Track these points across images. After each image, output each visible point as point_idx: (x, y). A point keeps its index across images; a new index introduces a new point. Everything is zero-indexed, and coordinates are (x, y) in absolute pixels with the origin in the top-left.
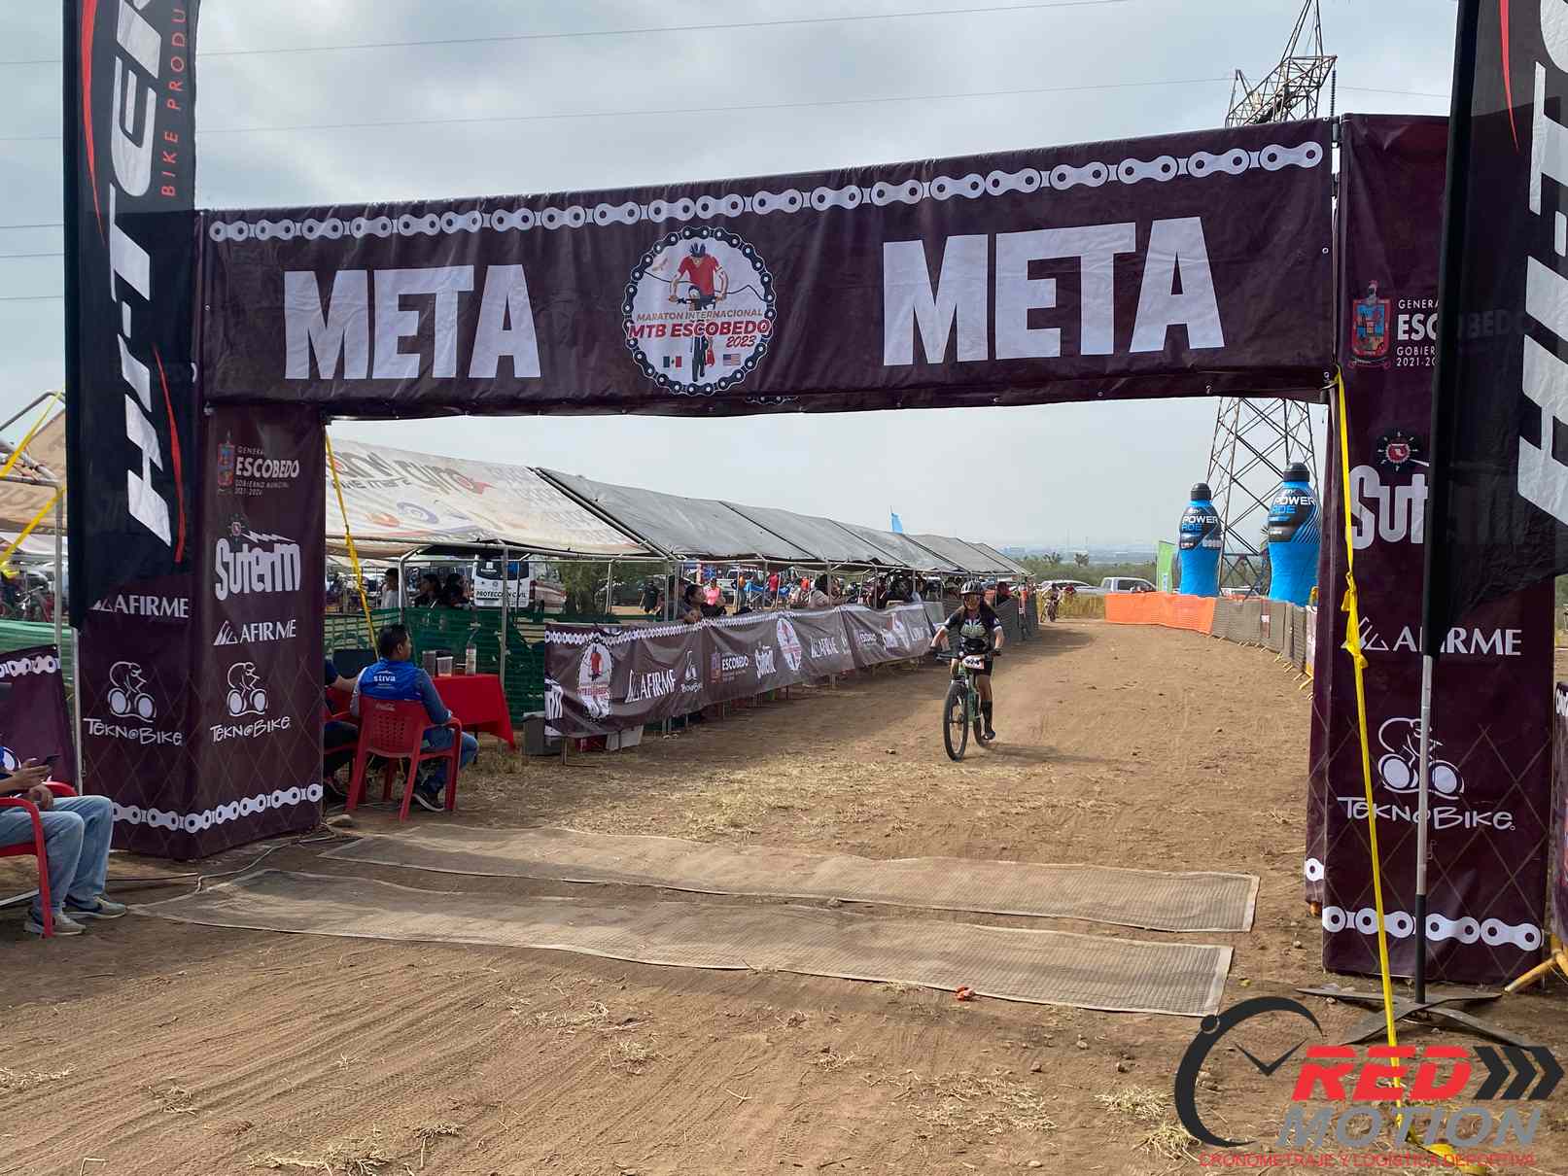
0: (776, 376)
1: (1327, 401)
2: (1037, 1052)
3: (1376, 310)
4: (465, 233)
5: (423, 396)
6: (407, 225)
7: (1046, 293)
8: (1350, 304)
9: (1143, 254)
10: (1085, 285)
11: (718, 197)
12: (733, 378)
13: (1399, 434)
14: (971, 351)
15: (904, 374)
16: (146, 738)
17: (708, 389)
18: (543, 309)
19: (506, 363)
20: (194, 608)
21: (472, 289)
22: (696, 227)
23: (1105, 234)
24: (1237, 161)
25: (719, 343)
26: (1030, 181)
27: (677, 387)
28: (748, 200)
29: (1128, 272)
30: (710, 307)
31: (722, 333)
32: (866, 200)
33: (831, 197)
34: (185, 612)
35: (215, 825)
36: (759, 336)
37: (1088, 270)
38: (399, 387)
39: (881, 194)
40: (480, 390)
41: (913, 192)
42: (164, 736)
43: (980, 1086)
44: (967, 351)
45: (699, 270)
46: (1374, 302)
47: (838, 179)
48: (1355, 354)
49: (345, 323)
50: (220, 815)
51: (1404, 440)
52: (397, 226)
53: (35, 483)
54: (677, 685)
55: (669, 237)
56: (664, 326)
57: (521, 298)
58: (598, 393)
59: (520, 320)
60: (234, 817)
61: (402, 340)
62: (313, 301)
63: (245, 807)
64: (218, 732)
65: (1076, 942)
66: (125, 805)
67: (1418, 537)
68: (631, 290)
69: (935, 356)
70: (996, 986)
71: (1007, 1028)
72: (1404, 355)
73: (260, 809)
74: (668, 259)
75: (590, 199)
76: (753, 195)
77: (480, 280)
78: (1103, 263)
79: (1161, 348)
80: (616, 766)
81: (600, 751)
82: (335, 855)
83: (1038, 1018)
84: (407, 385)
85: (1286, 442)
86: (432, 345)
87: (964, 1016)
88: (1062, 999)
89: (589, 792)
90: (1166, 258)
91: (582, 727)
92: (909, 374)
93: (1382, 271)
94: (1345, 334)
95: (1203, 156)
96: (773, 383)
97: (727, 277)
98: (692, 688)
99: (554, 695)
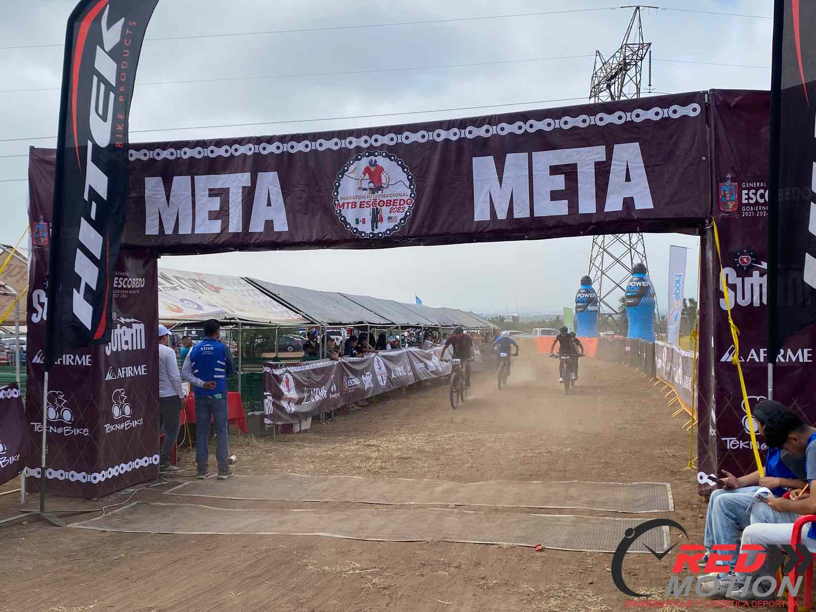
0: (417, 228)
1: (702, 234)
2: (587, 575)
3: (731, 188)
4: (244, 155)
5: (224, 242)
6: (212, 152)
7: (559, 182)
8: (718, 186)
9: (609, 161)
10: (580, 178)
11: (383, 135)
12: (394, 229)
13: (745, 251)
14: (522, 212)
15: (485, 225)
16: (67, 433)
17: (380, 235)
18: (288, 195)
19: (269, 224)
20: (95, 360)
21: (250, 185)
22: (371, 150)
23: (589, 152)
24: (657, 114)
25: (385, 211)
26: (549, 125)
27: (363, 235)
28: (399, 136)
29: (602, 171)
30: (380, 192)
31: (387, 206)
32: (463, 136)
33: (444, 134)
34: (90, 362)
35: (107, 479)
36: (407, 207)
37: (582, 170)
38: (211, 239)
39: (470, 132)
40: (255, 238)
41: (487, 131)
42: (78, 431)
43: (565, 592)
44: (519, 213)
45: (374, 173)
46: (729, 184)
47: (448, 125)
48: (720, 210)
49: (179, 204)
50: (110, 473)
51: (747, 254)
52: (206, 152)
53: (5, 294)
54: (328, 394)
55: (357, 157)
56: (356, 203)
57: (277, 188)
58: (320, 238)
59: (277, 201)
60: (116, 474)
61: (210, 212)
62: (160, 193)
63: (122, 468)
64: (109, 428)
65: (587, 520)
66: (56, 470)
67: (757, 303)
68: (337, 184)
69: (502, 215)
70: (554, 544)
71: (568, 564)
72: (746, 211)
73: (129, 470)
74: (357, 168)
75: (314, 137)
76: (401, 134)
77: (254, 181)
78: (590, 166)
79: (621, 210)
80: (303, 440)
81: (292, 432)
82: (171, 492)
83: (582, 558)
84: (214, 236)
85: (631, 251)
86: (228, 215)
87: (543, 559)
88: (590, 548)
89: (295, 454)
90: (622, 164)
91: (283, 418)
92: (489, 225)
93: (732, 168)
94: (717, 200)
95: (639, 111)
96: (415, 231)
97: (389, 177)
98: (334, 396)
99: (268, 401)
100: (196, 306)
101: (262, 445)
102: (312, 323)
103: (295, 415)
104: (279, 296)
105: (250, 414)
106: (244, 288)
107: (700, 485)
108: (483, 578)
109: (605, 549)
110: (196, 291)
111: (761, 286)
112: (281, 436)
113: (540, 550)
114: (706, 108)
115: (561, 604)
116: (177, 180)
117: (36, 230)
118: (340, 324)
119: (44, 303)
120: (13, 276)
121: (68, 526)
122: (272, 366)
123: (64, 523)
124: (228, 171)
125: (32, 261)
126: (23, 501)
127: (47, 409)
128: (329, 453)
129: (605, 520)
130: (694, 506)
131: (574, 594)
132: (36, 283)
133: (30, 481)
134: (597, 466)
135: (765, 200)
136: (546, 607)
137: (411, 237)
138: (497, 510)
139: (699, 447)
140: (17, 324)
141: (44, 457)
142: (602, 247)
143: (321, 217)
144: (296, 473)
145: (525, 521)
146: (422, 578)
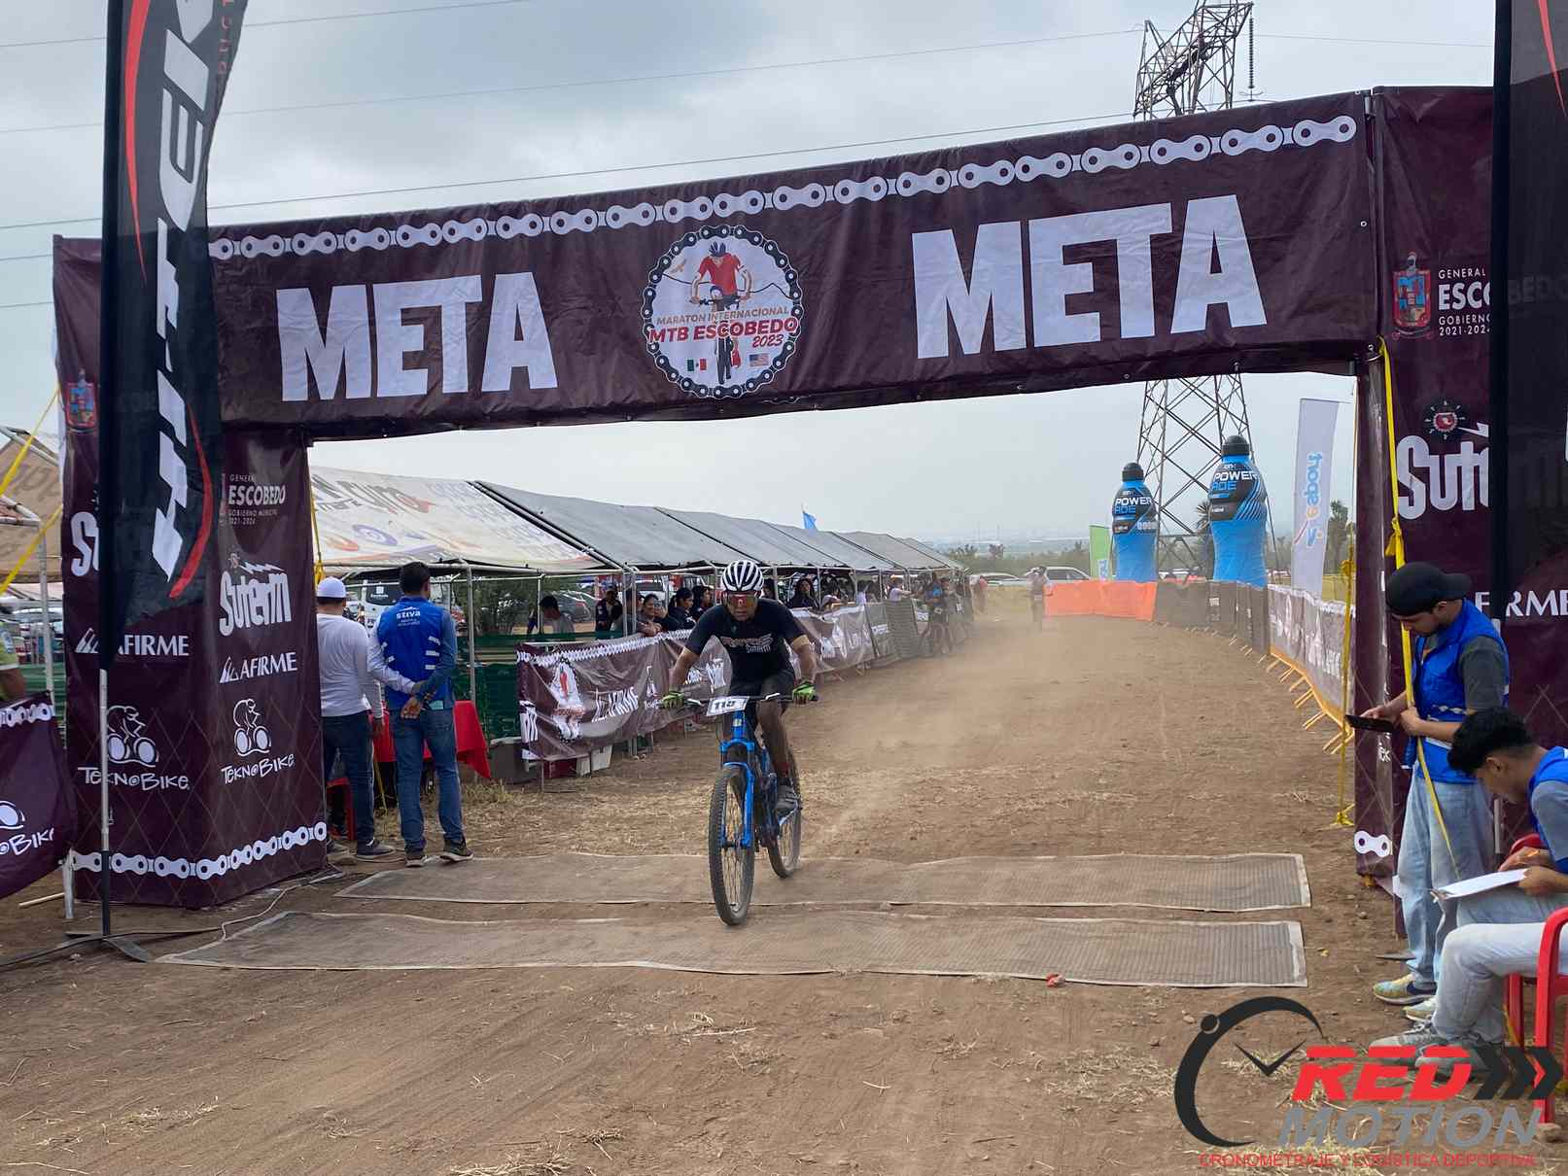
0: (807, 375)
1: (1361, 372)
2: (1147, 1029)
3: (1417, 281)
4: (468, 242)
5: (433, 413)
6: (406, 236)
7: (1082, 279)
8: (1391, 277)
9: (1179, 234)
10: (1122, 267)
11: (737, 194)
12: (762, 378)
13: (1445, 403)
14: (1011, 338)
15: (940, 366)
16: (148, 784)
17: (736, 391)
18: (555, 317)
19: (520, 375)
20: (195, 643)
22: (715, 226)
23: (1139, 216)
24: (1271, 138)
25: (744, 344)
26: (1061, 165)
27: (703, 391)
28: (768, 196)
29: (1166, 254)
30: (733, 307)
31: (747, 333)
32: (892, 191)
33: (855, 190)
34: (185, 650)
35: (230, 870)
36: (786, 334)
37: (1127, 252)
38: (411, 407)
39: (907, 184)
40: (493, 404)
41: (940, 181)
42: (168, 781)
43: (1107, 1061)
44: (1004, 340)
45: (721, 270)
46: (1414, 273)
47: (864, 171)
48: (1395, 324)
49: (346, 340)
50: (235, 860)
51: (1448, 409)
52: (395, 238)
53: (18, 523)
54: (640, 703)
55: (687, 237)
56: (686, 329)
57: (532, 306)
58: (619, 399)
59: (533, 330)
60: (248, 861)
61: (405, 354)
62: (308, 318)
64: (229, 774)
65: (1143, 928)
66: (130, 855)
67: (1469, 505)
68: (650, 293)
69: (971, 346)
70: (1082, 973)
71: (1112, 1010)
72: (1445, 327)
73: (273, 852)
74: (688, 261)
75: (602, 202)
76: (773, 191)
77: (488, 290)
78: (1139, 245)
79: (1203, 328)
80: (600, 789)
81: (574, 775)
82: (351, 892)
83: (1136, 999)
84: (416, 401)
85: (1218, 414)
86: (441, 359)
87: (1062, 1001)
88: (1150, 981)
89: (584, 816)
90: (1204, 237)
91: (557, 749)
92: (945, 366)
93: (1420, 242)
94: (1387, 307)
95: (1236, 134)
96: (804, 382)
97: (749, 276)
98: (653, 705)
99: (529, 718)
100: (384, 539)
101: (519, 799)
102: (608, 566)
103: (579, 742)
104: (545, 516)
105: (494, 742)
106: (473, 503)
107: (1360, 856)
108: (949, 1040)
109: (1181, 982)
110: (385, 509)
111: (1476, 470)
112: (556, 782)
113: (1057, 985)
114: (1366, 125)
115: (1098, 1085)
116: (339, 293)
117: (73, 399)
118: (662, 567)
119: (94, 538)
120: (32, 487)
121: (157, 960)
122: (531, 650)
123: (149, 955)
124: (438, 272)
125: (67, 458)
126: (69, 917)
127: (108, 741)
128: (647, 812)
129: (1177, 925)
130: (1350, 897)
131: (1123, 1066)
132: (76, 501)
133: (82, 877)
134: (1164, 824)
135: (1483, 302)
136: (1071, 1092)
137: (796, 394)
138: (971, 912)
139: (1358, 784)
140: (43, 579)
141: (106, 831)
142: (1163, 406)
143: (621, 359)
144: (585, 850)
145: (1025, 930)
146: (834, 1043)
